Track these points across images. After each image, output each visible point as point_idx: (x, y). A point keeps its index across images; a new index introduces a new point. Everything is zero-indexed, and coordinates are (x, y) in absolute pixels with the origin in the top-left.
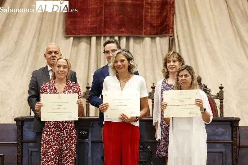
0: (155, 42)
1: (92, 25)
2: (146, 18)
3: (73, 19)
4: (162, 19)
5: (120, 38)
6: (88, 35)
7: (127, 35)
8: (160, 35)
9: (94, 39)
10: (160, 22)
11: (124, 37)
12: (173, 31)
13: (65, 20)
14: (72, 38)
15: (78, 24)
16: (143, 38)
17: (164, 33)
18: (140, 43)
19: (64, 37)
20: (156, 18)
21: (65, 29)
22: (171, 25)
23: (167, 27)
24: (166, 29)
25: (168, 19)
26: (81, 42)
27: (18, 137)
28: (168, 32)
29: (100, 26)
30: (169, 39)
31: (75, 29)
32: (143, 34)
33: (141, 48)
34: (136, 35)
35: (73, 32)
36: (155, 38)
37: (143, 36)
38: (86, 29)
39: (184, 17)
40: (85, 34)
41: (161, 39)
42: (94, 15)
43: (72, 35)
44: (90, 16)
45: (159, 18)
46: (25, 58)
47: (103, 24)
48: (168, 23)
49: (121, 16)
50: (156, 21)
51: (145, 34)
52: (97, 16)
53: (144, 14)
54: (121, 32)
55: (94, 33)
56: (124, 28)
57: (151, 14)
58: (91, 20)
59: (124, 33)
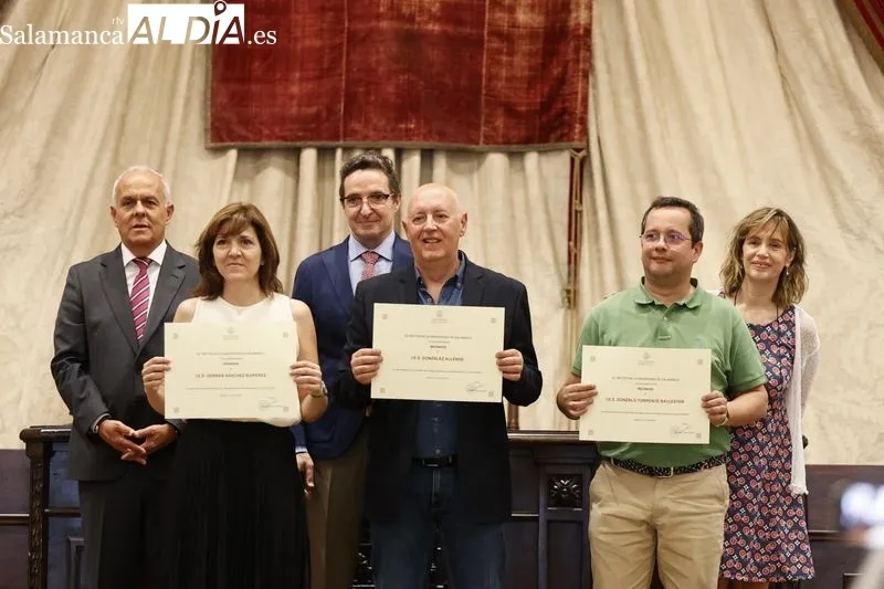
0: (523, 168)
1: (303, 109)
2: (494, 83)
3: (237, 87)
4: (546, 89)
5: (399, 153)
6: (289, 143)
7: (428, 144)
8: (540, 145)
9: (309, 156)
10: (538, 100)
11: (414, 149)
12: (585, 132)
13: (209, 91)
14: (233, 154)
15: (254, 104)
16: (481, 155)
17: (553, 136)
18: (471, 172)
19: (207, 149)
20: (525, 86)
21: (209, 122)
22: (578, 112)
23: (566, 117)
24: (562, 124)
25: (567, 89)
26: (265, 166)
27: (33, 495)
28: (567, 134)
29: (331, 111)
30: (572, 160)
31: (245, 122)
32: (482, 139)
33: (472, 189)
34: (455, 145)
35: (239, 130)
36: (521, 155)
37: (481, 146)
38: (282, 120)
39: (623, 85)
40: (278, 138)
41: (544, 159)
42: (312, 74)
43: (232, 144)
44: (297, 75)
45: (538, 87)
46: (67, 221)
47: (342, 104)
48: (567, 104)
49: (403, 78)
50: (525, 96)
51: (489, 140)
52: (319, 78)
53: (484, 71)
54: (404, 133)
55: (309, 134)
56: (414, 121)
57: (510, 70)
58: (301, 90)
59: (415, 138)
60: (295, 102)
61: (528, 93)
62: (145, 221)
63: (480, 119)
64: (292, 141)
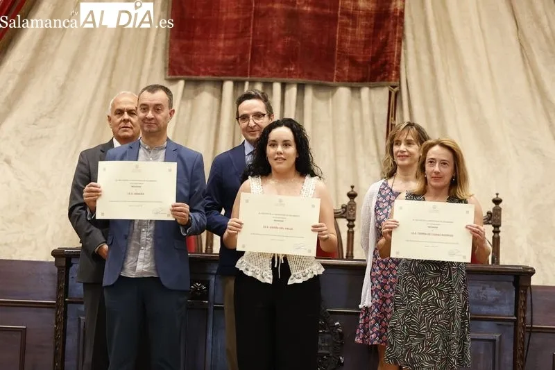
0: (360, 97)
1: (226, 57)
2: (343, 44)
3: (185, 42)
4: (376, 49)
5: (284, 85)
6: (216, 78)
7: (301, 81)
8: (371, 83)
9: (228, 86)
10: (370, 55)
11: (294, 83)
12: (398, 76)
13: (168, 44)
14: (182, 83)
15: (196, 53)
16: (334, 88)
17: (379, 78)
18: (327, 98)
19: (166, 79)
20: (363, 46)
21: (168, 62)
22: (395, 63)
23: (387, 67)
24: (385, 71)
25: (388, 49)
26: (201, 91)
27: (59, 290)
28: (388, 77)
29: (243, 58)
30: (390, 93)
31: (190, 64)
32: (335, 78)
33: (328, 109)
34: (318, 82)
35: (185, 68)
36: (359, 89)
37: (334, 83)
38: (213, 63)
39: (423, 48)
40: (209, 74)
41: (373, 91)
42: (231, 35)
43: (182, 77)
44: (222, 36)
45: (371, 47)
46: (79, 121)
47: (250, 54)
48: (388, 58)
49: (288, 39)
50: (362, 52)
51: (339, 79)
52: (236, 38)
53: (337, 36)
54: (287, 74)
55: (229, 72)
56: (294, 66)
57: (354, 36)
58: (224, 45)
59: (294, 76)
60: (221, 52)
61: (364, 51)
62: (129, 124)
63: (334, 65)
64: (218, 76)
